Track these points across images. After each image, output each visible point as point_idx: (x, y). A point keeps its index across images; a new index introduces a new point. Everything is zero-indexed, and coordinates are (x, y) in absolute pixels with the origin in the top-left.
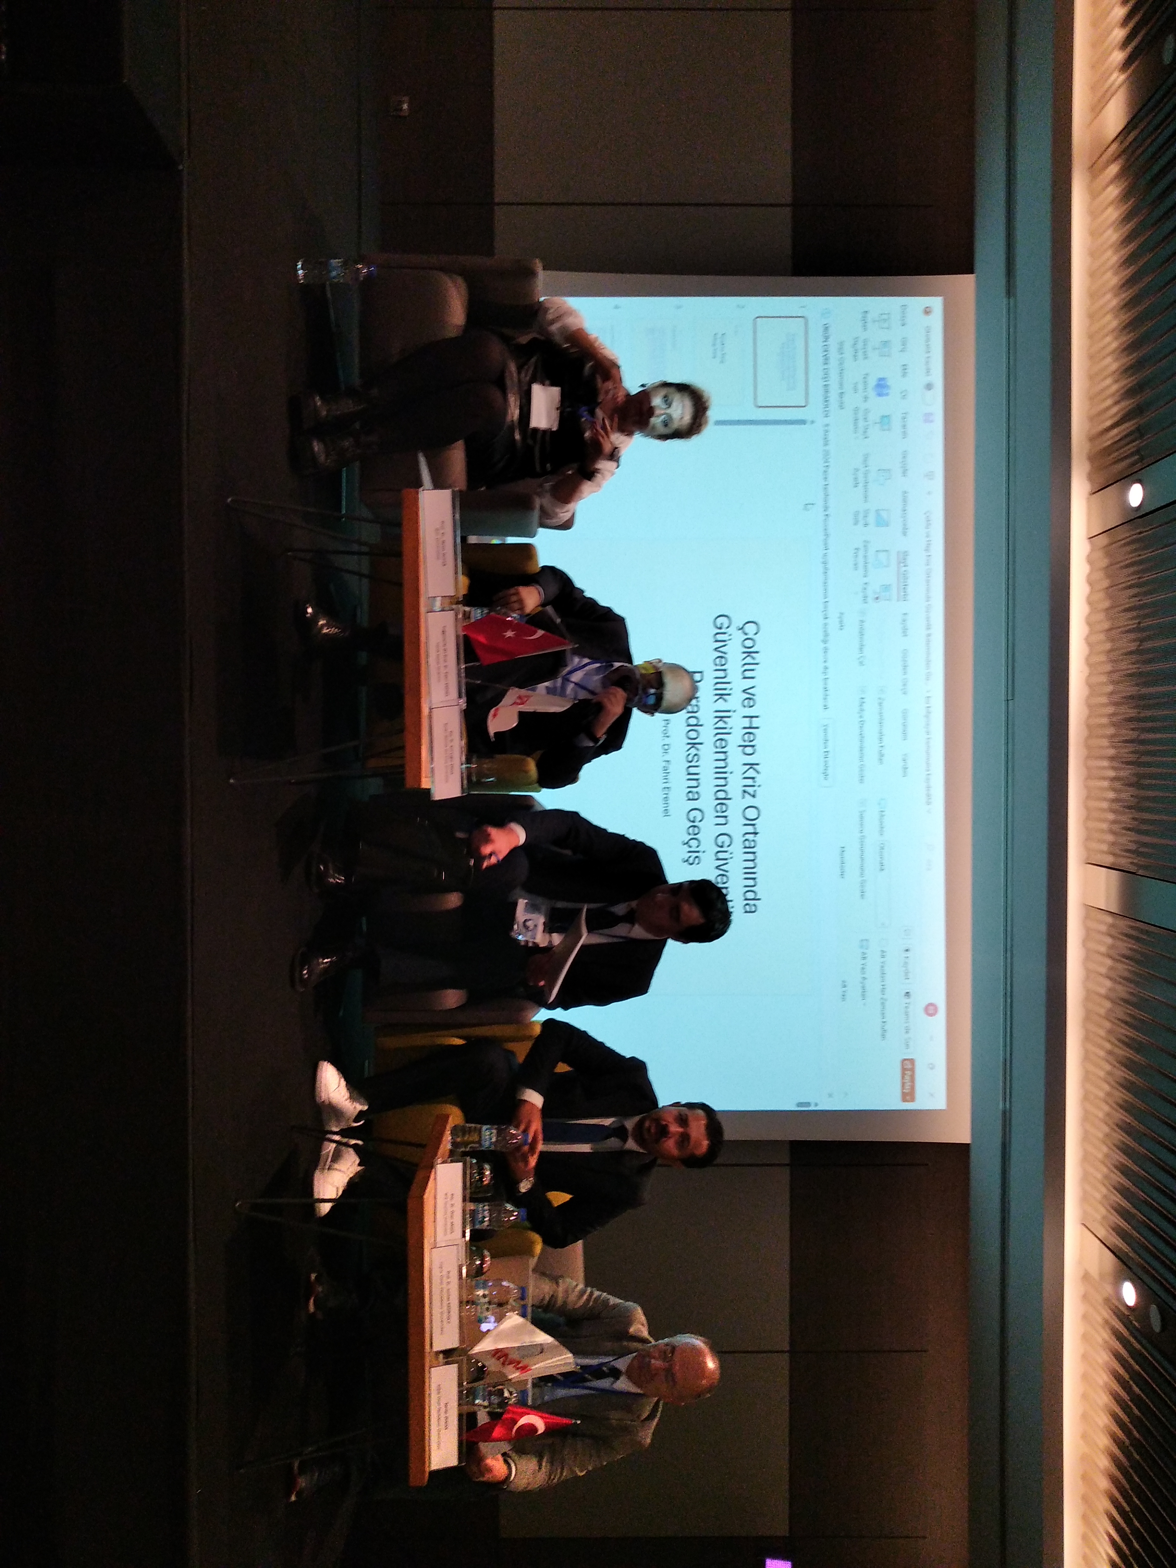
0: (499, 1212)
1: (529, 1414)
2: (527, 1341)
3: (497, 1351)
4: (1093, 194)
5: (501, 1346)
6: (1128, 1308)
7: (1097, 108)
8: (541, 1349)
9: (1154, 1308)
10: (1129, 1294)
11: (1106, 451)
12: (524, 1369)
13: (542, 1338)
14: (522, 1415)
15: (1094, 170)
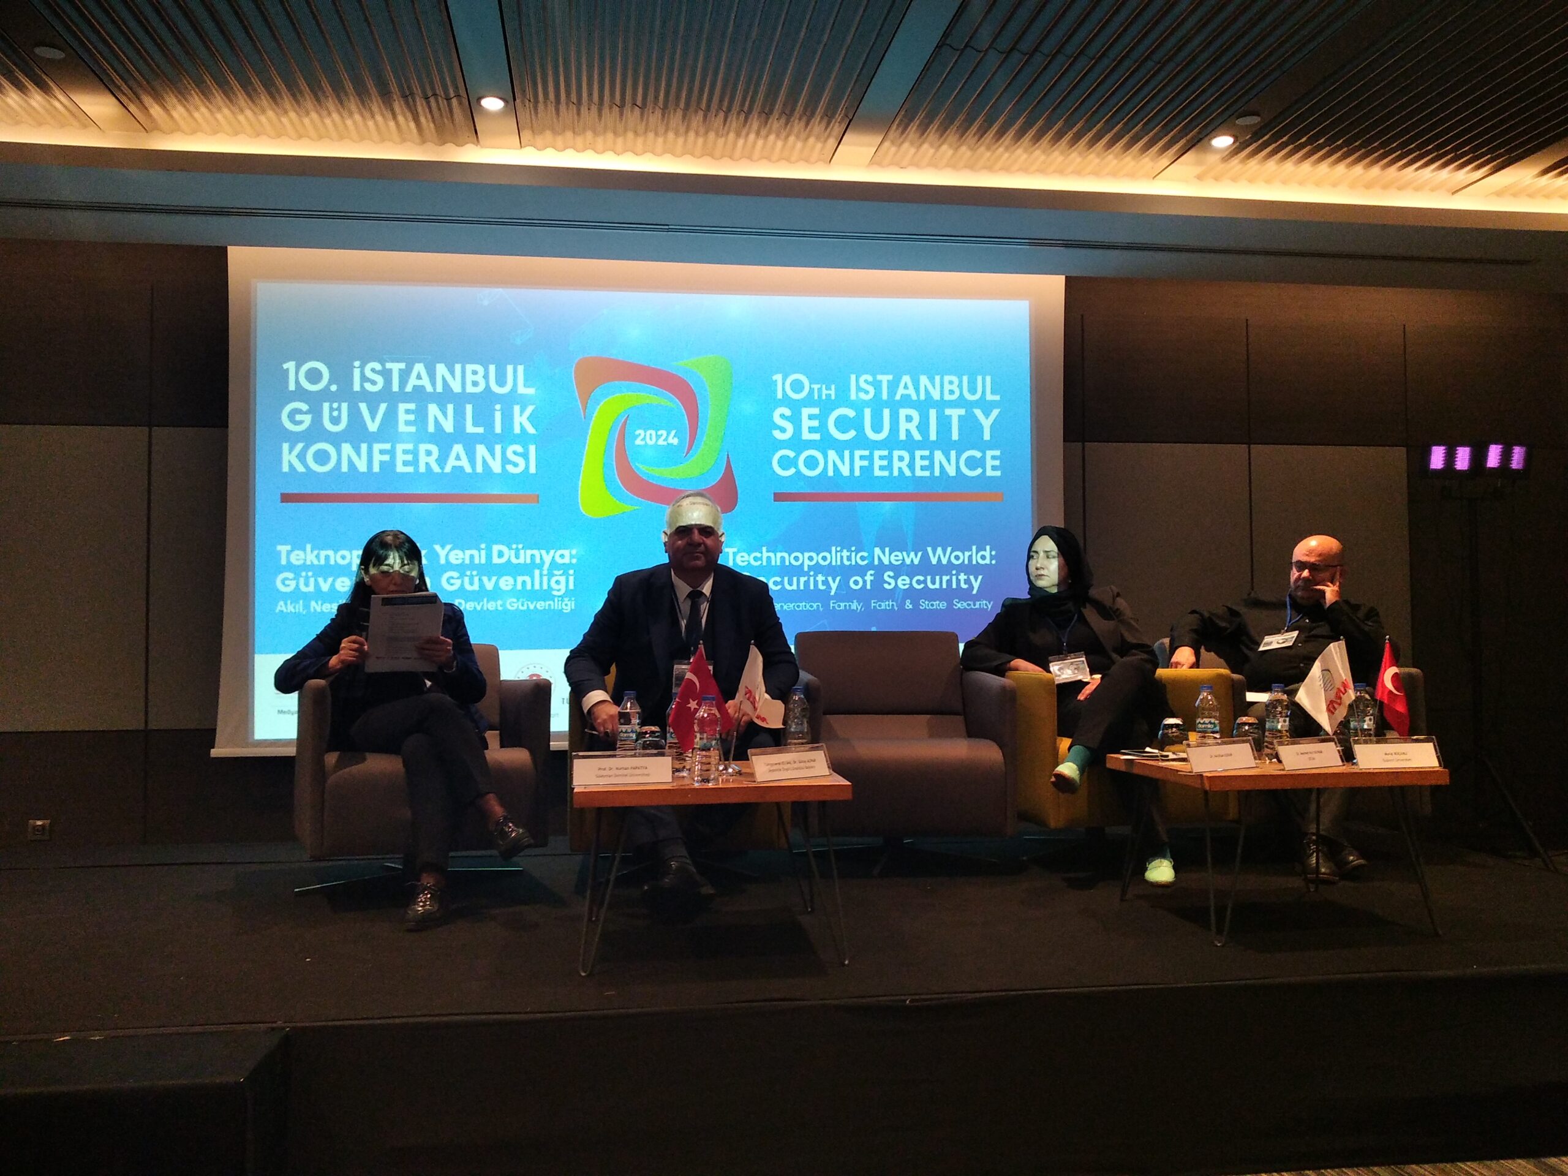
0: (1203, 709)
1: (1383, 680)
2: (1319, 683)
3: (1328, 710)
4: (176, 129)
5: (1324, 707)
6: (1234, 142)
7: (87, 122)
8: (1326, 670)
9: (1239, 122)
10: (1223, 141)
11: (440, 129)
12: (1345, 686)
13: (1316, 669)
14: (1384, 686)
15: (149, 127)
